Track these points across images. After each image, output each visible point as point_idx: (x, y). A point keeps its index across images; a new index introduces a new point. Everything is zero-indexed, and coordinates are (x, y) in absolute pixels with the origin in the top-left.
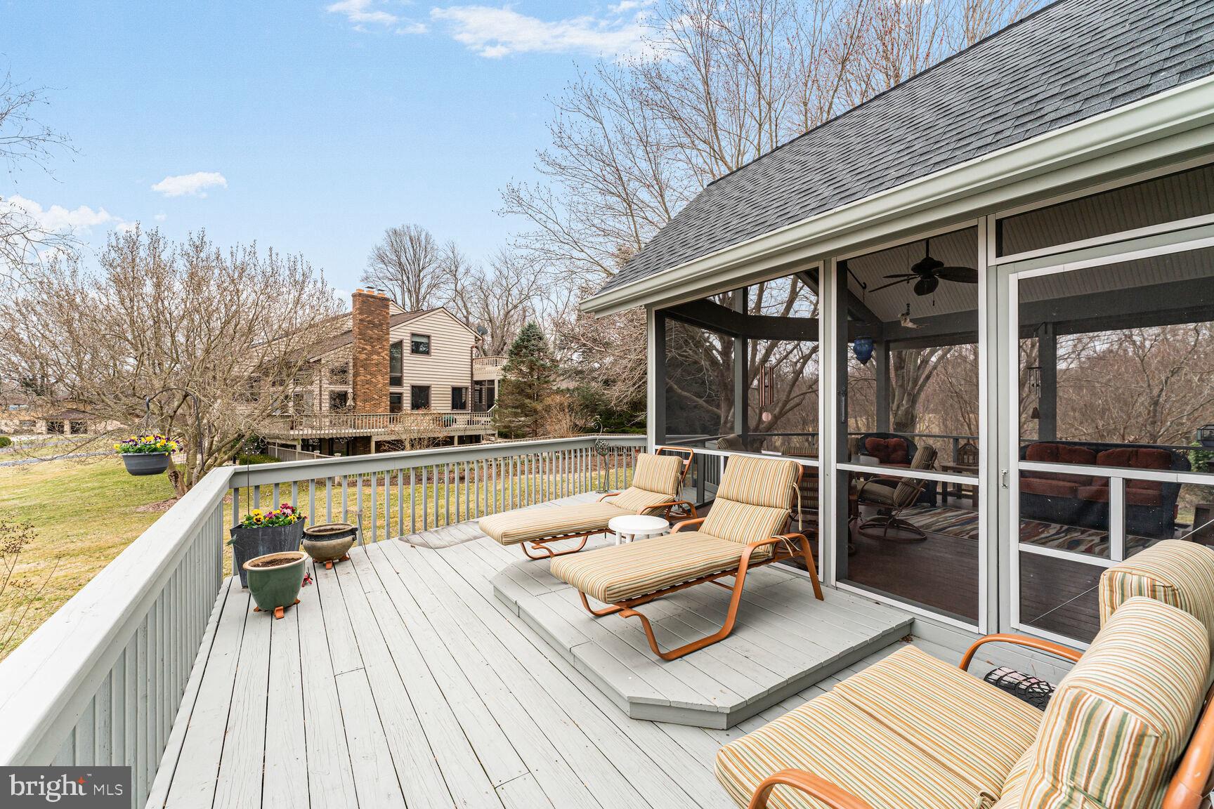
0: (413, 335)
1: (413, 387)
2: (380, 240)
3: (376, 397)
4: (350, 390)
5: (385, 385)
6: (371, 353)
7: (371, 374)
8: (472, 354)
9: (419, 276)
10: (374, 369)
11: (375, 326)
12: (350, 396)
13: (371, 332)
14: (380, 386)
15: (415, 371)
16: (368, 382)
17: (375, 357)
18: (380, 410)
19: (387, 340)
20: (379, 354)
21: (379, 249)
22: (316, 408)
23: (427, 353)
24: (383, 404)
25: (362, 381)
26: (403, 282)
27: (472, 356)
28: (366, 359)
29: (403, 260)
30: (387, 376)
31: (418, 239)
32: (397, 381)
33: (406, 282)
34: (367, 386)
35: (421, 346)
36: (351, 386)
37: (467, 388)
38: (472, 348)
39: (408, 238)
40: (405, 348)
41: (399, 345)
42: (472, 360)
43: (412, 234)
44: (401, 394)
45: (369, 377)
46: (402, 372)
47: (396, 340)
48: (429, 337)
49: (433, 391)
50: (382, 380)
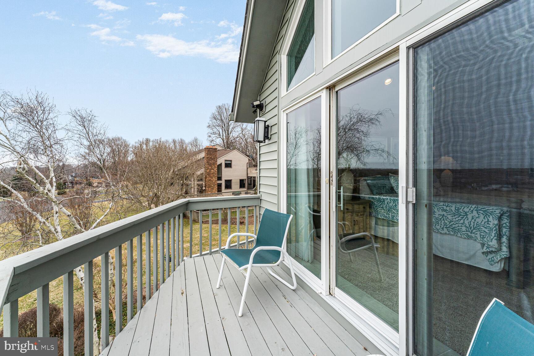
0: (226, 161)
1: (226, 181)
2: (214, 110)
3: (212, 185)
4: (204, 184)
5: (215, 181)
6: (211, 169)
7: (211, 177)
8: (247, 166)
9: (228, 124)
10: (212, 175)
11: (212, 159)
12: (204, 185)
13: (211, 162)
14: (214, 181)
15: (227, 174)
16: (210, 180)
17: (212, 171)
18: (214, 191)
19: (216, 164)
20: (213, 169)
21: (213, 114)
22: (193, 192)
23: (231, 167)
24: (215, 188)
25: (208, 180)
26: (223, 127)
27: (247, 167)
28: (209, 172)
29: (223, 118)
30: (217, 178)
31: (228, 109)
32: (220, 178)
33: (224, 127)
34: (210, 182)
35: (228, 165)
36: (204, 182)
37: (245, 180)
38: (247, 163)
39: (224, 109)
40: (223, 166)
41: (221, 165)
42: (247, 168)
43: (226, 107)
44: (221, 183)
45: (210, 178)
46: (221, 175)
47: (219, 163)
48: (231, 161)
49: (233, 182)
50: (215, 179)
